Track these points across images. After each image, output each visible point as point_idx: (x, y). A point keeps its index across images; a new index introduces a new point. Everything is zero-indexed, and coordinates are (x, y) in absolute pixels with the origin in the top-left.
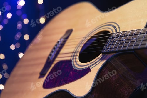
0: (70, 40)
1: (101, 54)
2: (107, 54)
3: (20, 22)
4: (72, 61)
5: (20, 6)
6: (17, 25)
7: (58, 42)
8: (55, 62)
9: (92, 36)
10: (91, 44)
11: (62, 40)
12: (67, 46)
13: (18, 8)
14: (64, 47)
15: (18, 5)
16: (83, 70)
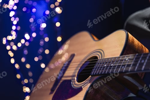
0: (72, 63)
1: (90, 76)
2: (94, 77)
3: (42, 40)
4: (72, 80)
5: (43, 28)
6: (40, 42)
7: (64, 64)
8: (61, 81)
9: (86, 61)
10: (86, 67)
11: (67, 62)
12: (70, 68)
13: (41, 29)
14: (68, 69)
15: (41, 27)
16: (78, 89)
